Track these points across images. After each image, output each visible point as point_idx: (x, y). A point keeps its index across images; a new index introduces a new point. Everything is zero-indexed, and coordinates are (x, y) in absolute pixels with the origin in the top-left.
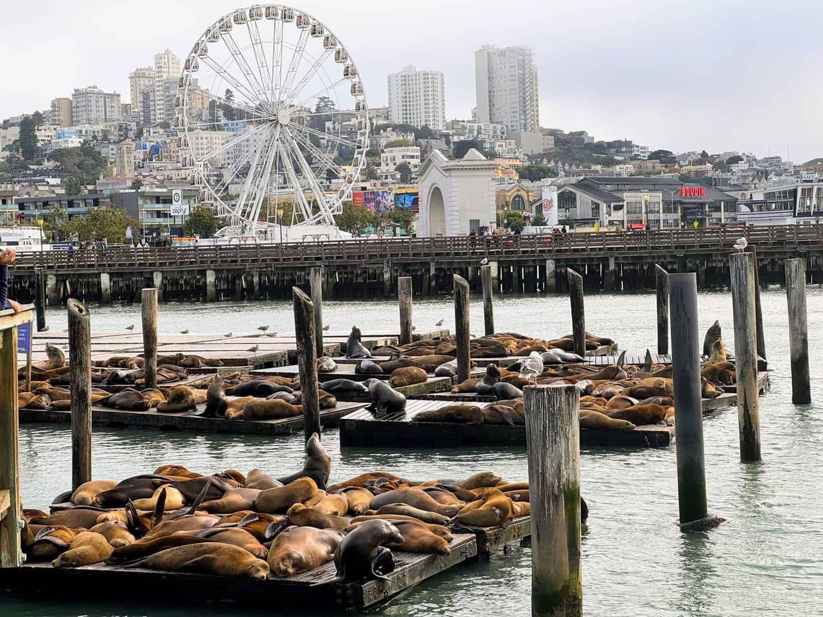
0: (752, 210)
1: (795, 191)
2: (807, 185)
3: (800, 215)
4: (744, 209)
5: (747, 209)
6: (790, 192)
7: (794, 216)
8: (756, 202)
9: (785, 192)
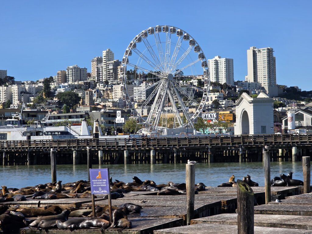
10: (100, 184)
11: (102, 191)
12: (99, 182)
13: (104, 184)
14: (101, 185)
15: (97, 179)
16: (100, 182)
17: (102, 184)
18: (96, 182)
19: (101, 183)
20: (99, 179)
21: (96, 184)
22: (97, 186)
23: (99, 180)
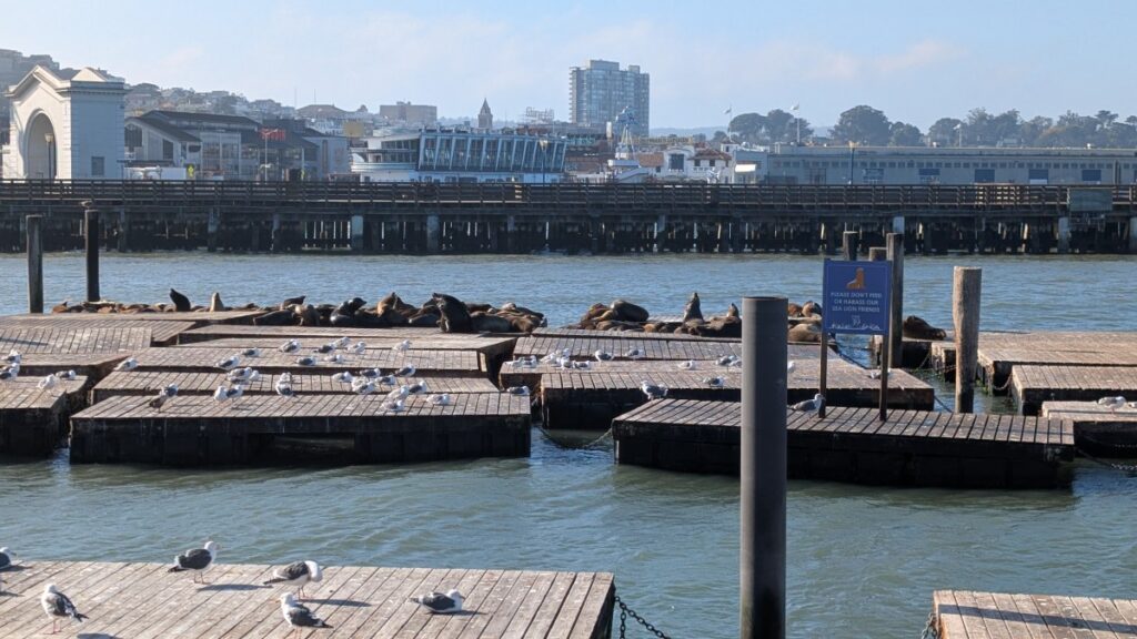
0: (366, 160)
1: (418, 141)
2: (431, 136)
3: (425, 168)
4: (357, 158)
5: (361, 159)
6: (412, 141)
7: (417, 170)
8: (373, 152)
9: (406, 142)
10: (857, 306)
11: (861, 325)
12: (855, 298)
13: (872, 306)
14: (862, 309)
15: (850, 291)
16: (858, 299)
17: (866, 306)
18: (843, 298)
19: (862, 302)
20: (855, 291)
21: (843, 305)
22: (848, 309)
23: (854, 295)
